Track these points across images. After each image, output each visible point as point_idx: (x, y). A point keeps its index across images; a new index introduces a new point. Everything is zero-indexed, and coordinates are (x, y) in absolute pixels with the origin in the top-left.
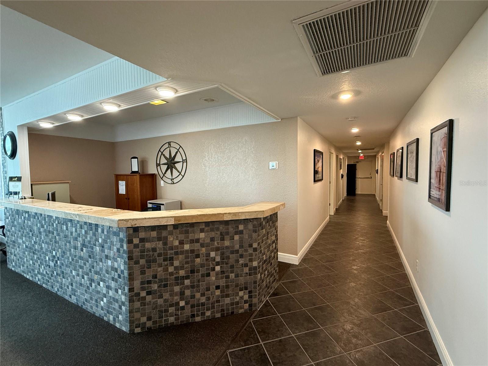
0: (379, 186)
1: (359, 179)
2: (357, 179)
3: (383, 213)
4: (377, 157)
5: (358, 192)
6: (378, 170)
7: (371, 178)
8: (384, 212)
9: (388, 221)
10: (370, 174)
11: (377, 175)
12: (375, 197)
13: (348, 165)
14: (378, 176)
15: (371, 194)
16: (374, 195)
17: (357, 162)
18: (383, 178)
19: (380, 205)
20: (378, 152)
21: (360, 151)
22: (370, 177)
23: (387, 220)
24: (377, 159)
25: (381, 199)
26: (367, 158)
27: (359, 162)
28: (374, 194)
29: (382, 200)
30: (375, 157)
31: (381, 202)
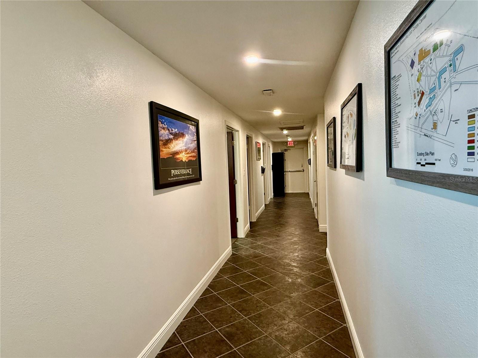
0: (313, 183)
1: (289, 173)
2: (286, 173)
3: (320, 227)
4: (309, 142)
5: (288, 191)
6: (310, 159)
7: (304, 171)
8: (320, 225)
9: (327, 249)
10: (302, 166)
11: (310, 166)
12: (309, 197)
13: (273, 154)
14: (311, 168)
15: (305, 193)
16: (308, 194)
17: (286, 150)
18: (317, 171)
19: (315, 210)
20: (309, 135)
21: (285, 132)
22: (301, 169)
23: (327, 247)
24: (309, 144)
25: (316, 203)
26: (297, 144)
27: (288, 151)
28: (308, 192)
29: (316, 205)
30: (306, 142)
31: (316, 207)
